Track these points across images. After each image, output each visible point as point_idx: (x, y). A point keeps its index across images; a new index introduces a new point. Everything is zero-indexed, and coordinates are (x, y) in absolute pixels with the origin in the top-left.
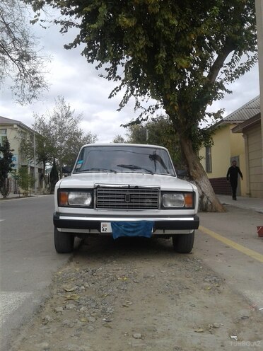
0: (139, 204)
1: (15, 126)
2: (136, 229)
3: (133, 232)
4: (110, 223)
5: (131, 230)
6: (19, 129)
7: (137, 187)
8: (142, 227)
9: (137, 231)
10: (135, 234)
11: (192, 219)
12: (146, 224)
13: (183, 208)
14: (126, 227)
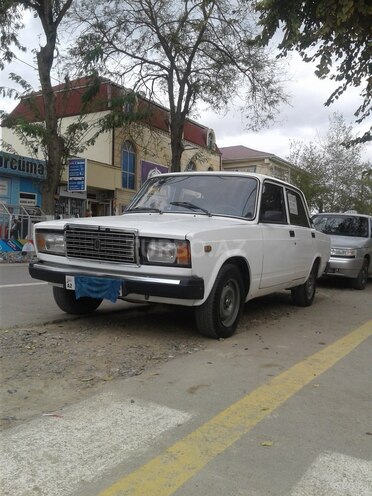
0: (112, 255)
1: (267, 161)
2: (100, 288)
3: (97, 292)
4: (73, 278)
5: (95, 289)
6: (271, 164)
7: (108, 230)
8: (108, 286)
9: (102, 291)
11: (177, 282)
12: (113, 282)
13: (175, 265)
14: (90, 284)
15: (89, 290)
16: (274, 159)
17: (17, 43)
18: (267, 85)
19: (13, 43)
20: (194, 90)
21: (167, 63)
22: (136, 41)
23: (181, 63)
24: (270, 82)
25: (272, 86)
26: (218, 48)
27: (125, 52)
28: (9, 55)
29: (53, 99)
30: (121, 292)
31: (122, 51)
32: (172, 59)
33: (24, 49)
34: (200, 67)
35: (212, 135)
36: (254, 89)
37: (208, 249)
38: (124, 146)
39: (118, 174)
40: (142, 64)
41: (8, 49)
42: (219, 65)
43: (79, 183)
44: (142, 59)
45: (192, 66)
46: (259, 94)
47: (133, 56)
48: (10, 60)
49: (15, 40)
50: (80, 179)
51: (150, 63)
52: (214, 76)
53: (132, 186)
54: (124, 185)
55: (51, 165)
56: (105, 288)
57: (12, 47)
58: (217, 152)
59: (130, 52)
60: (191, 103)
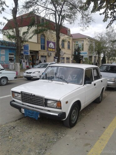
1: (87, 39)
3: (31, 115)
5: (30, 114)
6: (89, 40)
7: (34, 95)
8: (35, 114)
9: (33, 115)
10: (32, 117)
12: (36, 113)
13: (56, 108)
14: (29, 112)
15: (29, 114)
16: (89, 38)
17: (6, 5)
18: (87, 16)
19: (4, 4)
20: (63, 17)
21: (54, 9)
22: (44, 2)
23: (59, 8)
24: (88, 15)
25: (89, 16)
26: (71, 4)
27: (40, 6)
28: (3, 9)
29: (18, 25)
30: (39, 116)
31: (40, 5)
32: (56, 8)
33: (8, 7)
34: (65, 9)
35: (69, 30)
36: (83, 17)
37: (67, 102)
38: (41, 36)
39: (40, 46)
40: (46, 9)
41: (3, 7)
42: (71, 9)
43: (27, 52)
44: (46, 8)
45: (63, 9)
46: (84, 19)
47: (43, 7)
48: (3, 11)
49: (5, 4)
50: (27, 51)
51: (49, 9)
52: (70, 12)
53: (44, 49)
54: (42, 49)
55: (18, 47)
56: (33, 114)
57: (4, 6)
58: (71, 36)
59: (42, 6)
60: (62, 21)
